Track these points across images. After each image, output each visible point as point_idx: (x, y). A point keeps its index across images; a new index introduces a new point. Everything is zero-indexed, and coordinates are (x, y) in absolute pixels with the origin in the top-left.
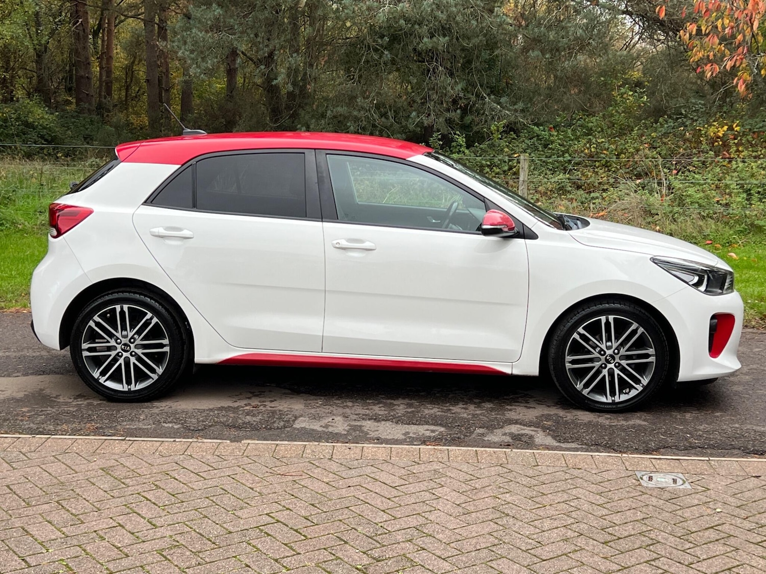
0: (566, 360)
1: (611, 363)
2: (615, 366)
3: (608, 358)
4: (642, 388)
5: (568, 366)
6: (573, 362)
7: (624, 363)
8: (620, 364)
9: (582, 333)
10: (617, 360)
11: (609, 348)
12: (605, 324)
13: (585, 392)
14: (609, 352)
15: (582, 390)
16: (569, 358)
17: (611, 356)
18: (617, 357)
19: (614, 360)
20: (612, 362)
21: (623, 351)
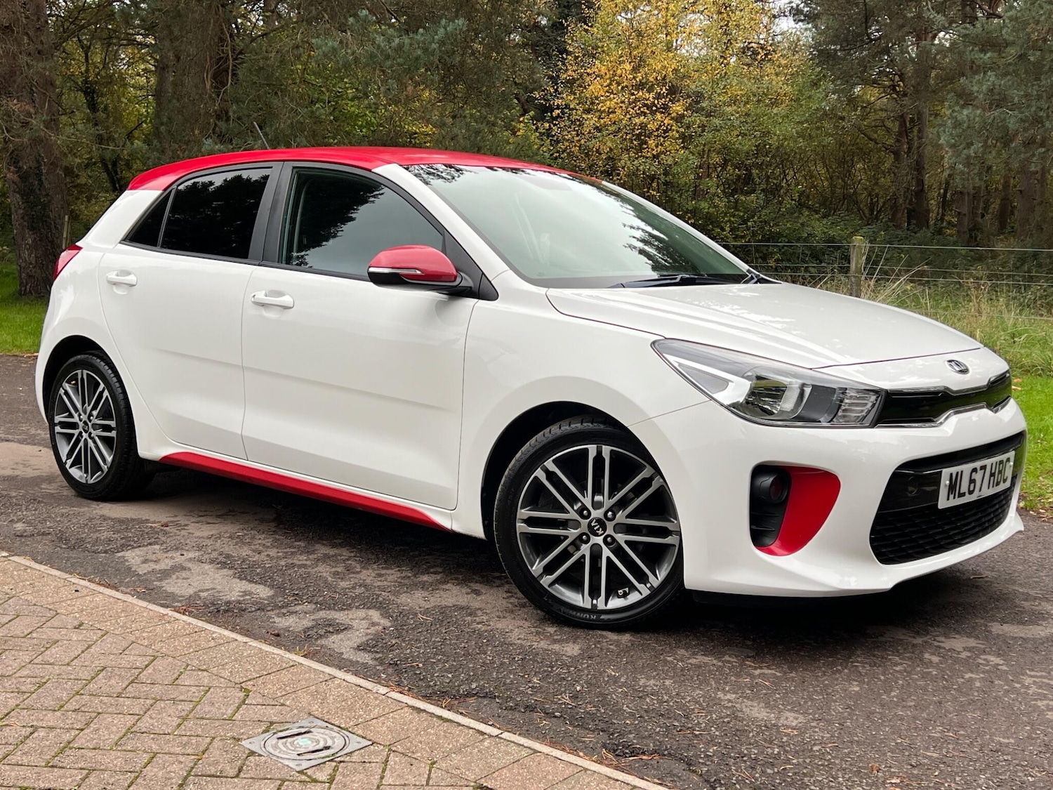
0: (518, 517)
1: (597, 535)
2: (605, 541)
3: (593, 524)
4: (649, 592)
5: (521, 527)
6: (531, 522)
7: (621, 538)
8: (614, 540)
9: (551, 469)
10: (610, 531)
11: (597, 505)
12: (595, 459)
13: (546, 581)
14: (597, 514)
15: (541, 576)
16: (523, 513)
17: (599, 521)
18: (610, 525)
19: (605, 530)
20: (600, 532)
21: (621, 516)
